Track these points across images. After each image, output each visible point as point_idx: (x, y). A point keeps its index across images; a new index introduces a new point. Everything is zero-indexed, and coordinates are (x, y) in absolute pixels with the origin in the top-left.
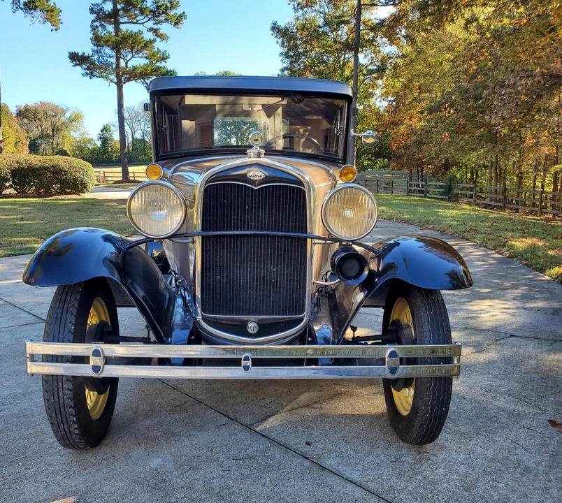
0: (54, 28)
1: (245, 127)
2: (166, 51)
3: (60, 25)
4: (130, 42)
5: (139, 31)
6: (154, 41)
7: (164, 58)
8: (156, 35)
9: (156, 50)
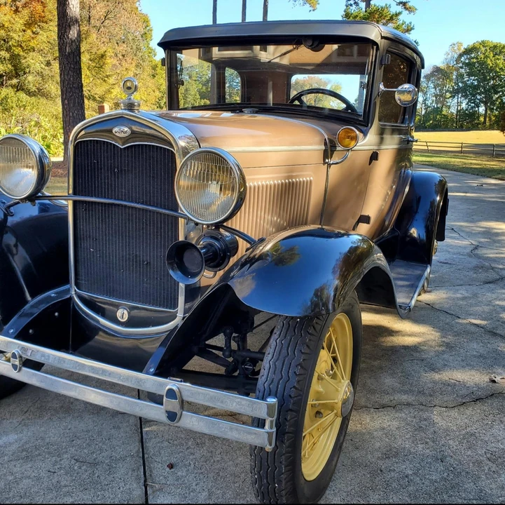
0: (312, 9)
1: (497, 96)
2: (411, 23)
3: (317, 6)
4: (377, 16)
5: (386, 5)
6: (400, 13)
7: (408, 30)
8: (405, 8)
9: (401, 22)
